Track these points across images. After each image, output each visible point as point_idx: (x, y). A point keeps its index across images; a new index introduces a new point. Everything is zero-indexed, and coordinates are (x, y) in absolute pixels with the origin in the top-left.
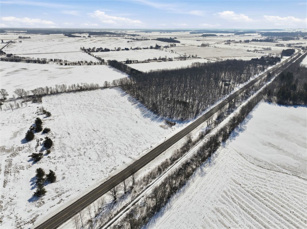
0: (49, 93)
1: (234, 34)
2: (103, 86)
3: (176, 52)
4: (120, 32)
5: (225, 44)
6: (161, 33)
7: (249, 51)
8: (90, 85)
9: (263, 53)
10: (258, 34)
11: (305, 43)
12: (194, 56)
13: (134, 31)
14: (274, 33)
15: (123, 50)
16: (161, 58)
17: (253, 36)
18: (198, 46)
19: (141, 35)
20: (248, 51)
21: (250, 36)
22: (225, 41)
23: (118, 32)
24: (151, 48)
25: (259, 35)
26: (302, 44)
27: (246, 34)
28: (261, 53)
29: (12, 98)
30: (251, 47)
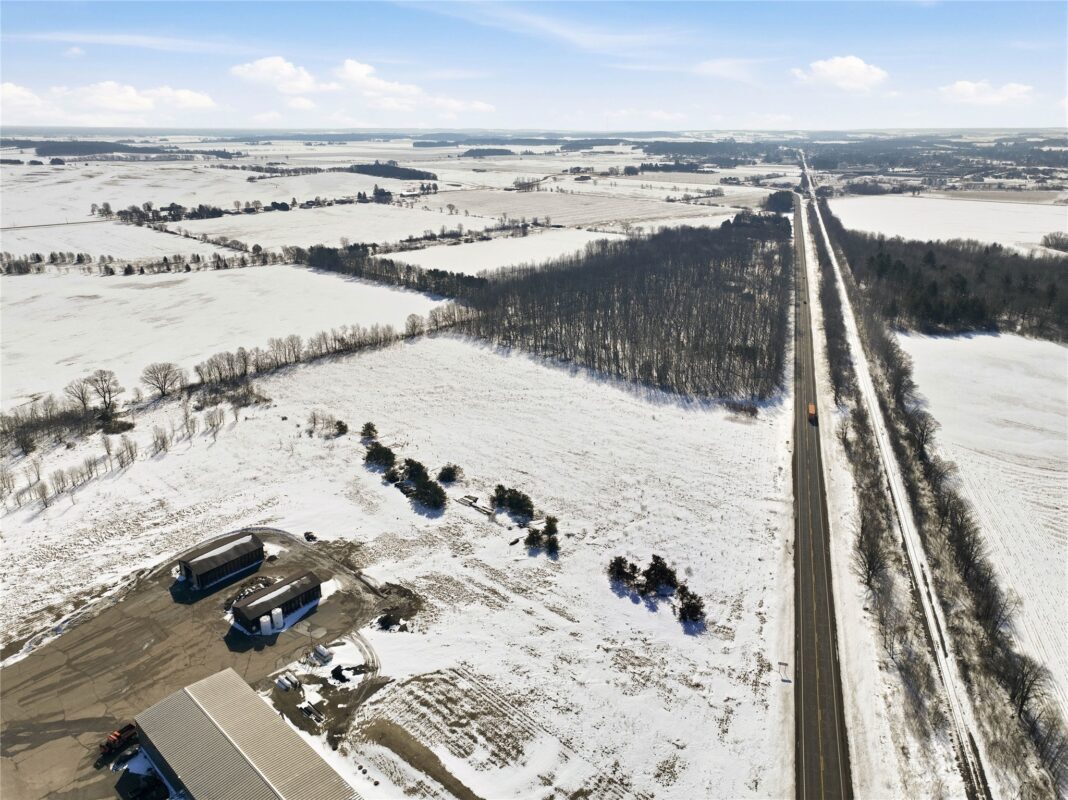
0: (251, 369)
1: (562, 148)
2: (404, 332)
3: (467, 212)
4: (142, 142)
5: (576, 179)
6: (310, 144)
7: (672, 201)
8: (369, 330)
9: (714, 205)
10: (633, 148)
11: (785, 175)
12: (539, 222)
13: (196, 139)
14: (665, 143)
15: (267, 209)
16: (448, 230)
17: (622, 153)
18: (506, 189)
19: (250, 153)
20: (669, 200)
21: (613, 153)
22: (566, 171)
23: (133, 142)
24: (362, 198)
25: (634, 151)
26: (778, 176)
27: (596, 149)
28: (709, 205)
29: (134, 403)
30: (662, 188)
